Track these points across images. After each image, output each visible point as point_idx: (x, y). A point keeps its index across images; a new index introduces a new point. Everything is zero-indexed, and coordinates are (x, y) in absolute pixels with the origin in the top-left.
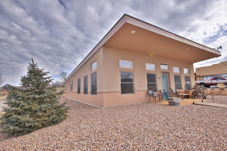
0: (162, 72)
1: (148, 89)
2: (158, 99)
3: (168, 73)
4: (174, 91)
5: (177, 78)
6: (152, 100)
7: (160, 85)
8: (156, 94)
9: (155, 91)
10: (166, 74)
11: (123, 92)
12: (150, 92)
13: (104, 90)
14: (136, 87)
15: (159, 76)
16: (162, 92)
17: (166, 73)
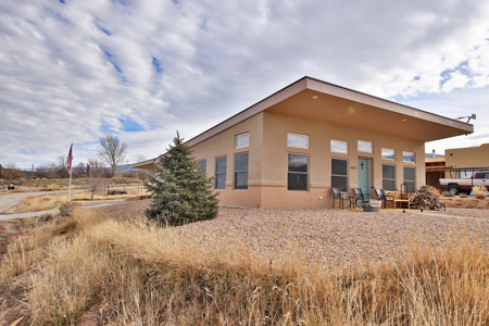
0: (360, 158)
1: (332, 186)
2: (347, 203)
3: (372, 159)
4: (379, 192)
5: (388, 170)
6: (337, 205)
7: (355, 181)
8: (344, 195)
9: (345, 190)
10: (367, 161)
11: (290, 187)
12: (335, 191)
13: (264, 182)
14: (313, 180)
15: (353, 163)
16: (357, 192)
17: (367, 159)
